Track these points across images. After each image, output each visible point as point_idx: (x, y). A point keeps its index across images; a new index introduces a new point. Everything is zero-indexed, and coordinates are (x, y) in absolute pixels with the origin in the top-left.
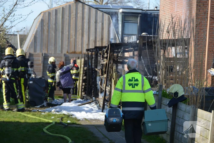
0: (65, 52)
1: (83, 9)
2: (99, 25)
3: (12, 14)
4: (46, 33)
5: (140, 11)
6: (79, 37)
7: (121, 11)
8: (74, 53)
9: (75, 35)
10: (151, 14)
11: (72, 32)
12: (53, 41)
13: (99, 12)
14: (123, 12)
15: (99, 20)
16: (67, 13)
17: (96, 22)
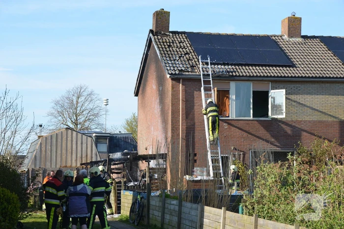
0: (58, 166)
1: (72, 134)
2: (84, 145)
3: (27, 140)
4: (43, 153)
5: (109, 135)
6: (69, 155)
7: (94, 135)
8: (66, 166)
9: (66, 154)
10: (116, 137)
11: (64, 151)
12: (49, 158)
13: (84, 136)
14: (96, 136)
15: (84, 141)
16: (60, 137)
17: (82, 143)
